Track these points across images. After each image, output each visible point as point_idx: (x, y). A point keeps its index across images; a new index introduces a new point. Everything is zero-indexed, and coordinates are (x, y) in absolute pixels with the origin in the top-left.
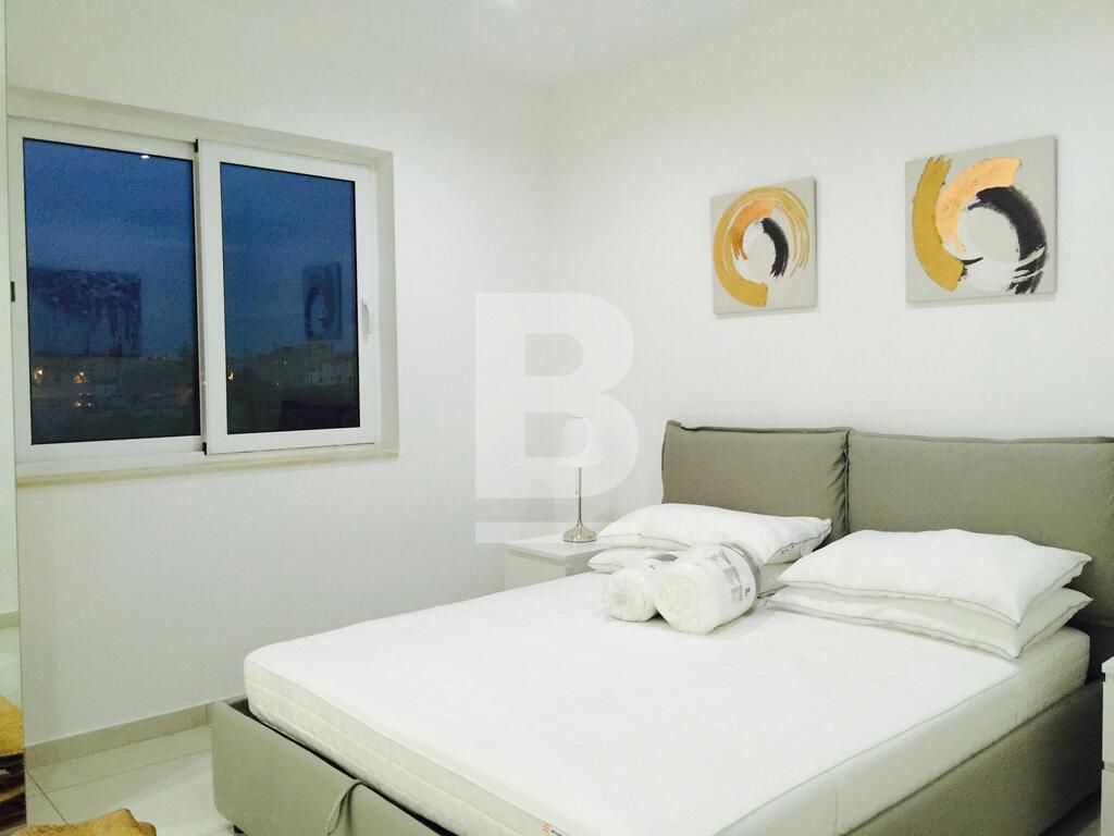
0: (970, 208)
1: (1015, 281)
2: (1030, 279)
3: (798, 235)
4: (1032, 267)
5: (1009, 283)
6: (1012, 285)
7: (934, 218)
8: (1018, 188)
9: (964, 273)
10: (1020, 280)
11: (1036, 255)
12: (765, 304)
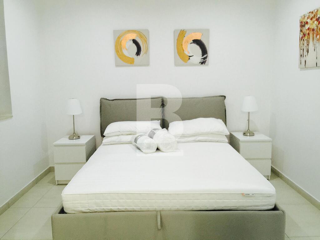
0: (191, 43)
1: (201, 61)
2: (204, 61)
3: (144, 45)
4: (204, 59)
5: (199, 62)
6: (200, 63)
7: (182, 45)
8: (202, 40)
9: (189, 59)
10: (202, 61)
11: (205, 56)
12: (133, 64)
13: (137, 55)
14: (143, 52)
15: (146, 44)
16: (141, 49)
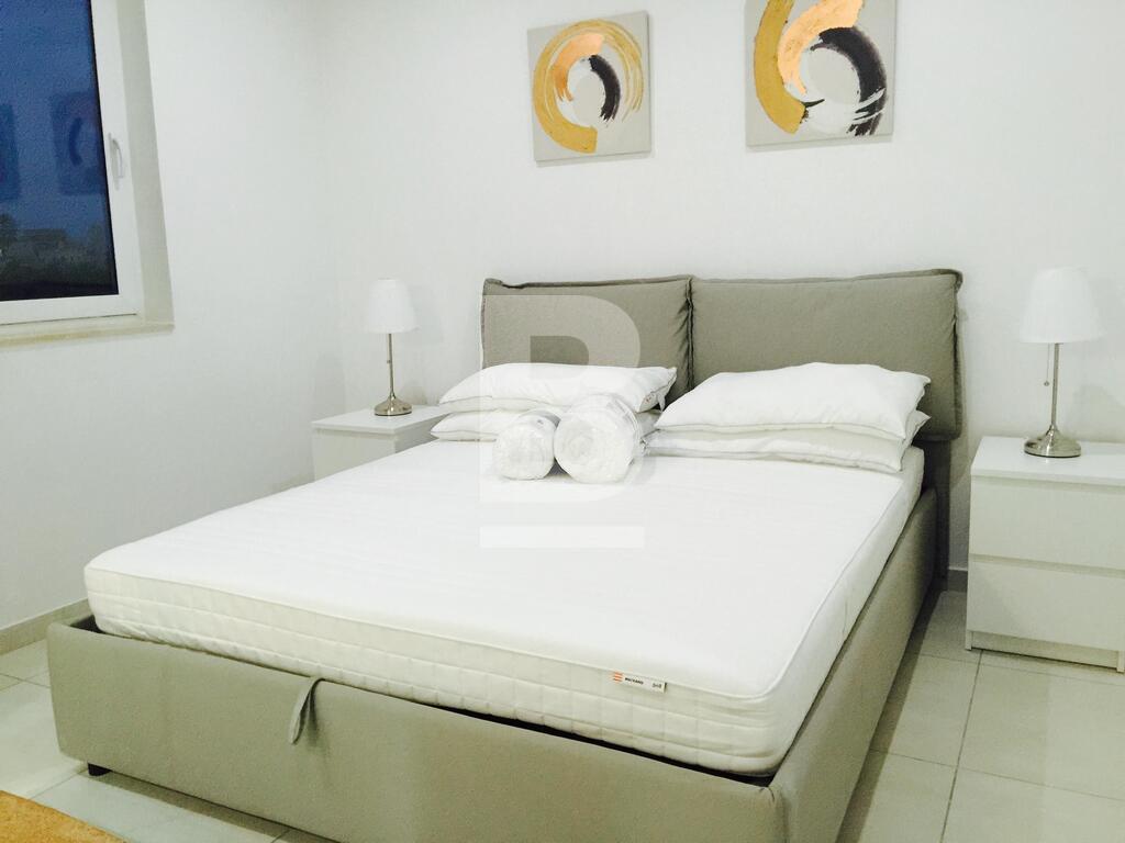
0: (813, 48)
1: (855, 122)
2: (870, 121)
3: (631, 75)
4: (872, 109)
5: (849, 125)
6: (851, 129)
7: (775, 58)
8: (860, 29)
9: (805, 115)
10: (860, 122)
11: (876, 97)
12: (593, 150)
13: (607, 117)
14: (627, 100)
15: (638, 70)
16: (619, 90)
